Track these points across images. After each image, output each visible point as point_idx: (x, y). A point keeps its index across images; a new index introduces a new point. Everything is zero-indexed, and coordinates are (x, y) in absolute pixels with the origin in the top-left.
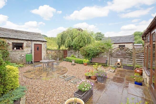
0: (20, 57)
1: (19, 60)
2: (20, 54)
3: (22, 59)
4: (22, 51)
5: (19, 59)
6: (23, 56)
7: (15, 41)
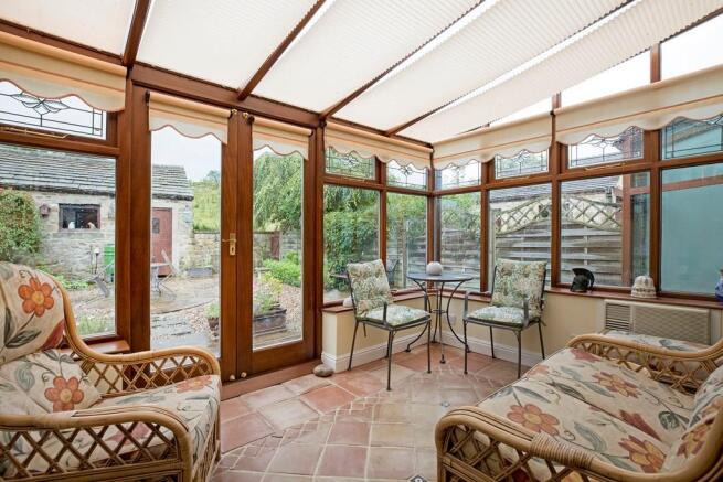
0: (88, 256)
1: (83, 266)
2: (88, 246)
3: (94, 262)
4: (94, 235)
5: (83, 262)
6: (97, 254)
7: (70, 199)
